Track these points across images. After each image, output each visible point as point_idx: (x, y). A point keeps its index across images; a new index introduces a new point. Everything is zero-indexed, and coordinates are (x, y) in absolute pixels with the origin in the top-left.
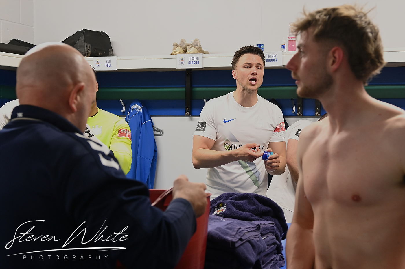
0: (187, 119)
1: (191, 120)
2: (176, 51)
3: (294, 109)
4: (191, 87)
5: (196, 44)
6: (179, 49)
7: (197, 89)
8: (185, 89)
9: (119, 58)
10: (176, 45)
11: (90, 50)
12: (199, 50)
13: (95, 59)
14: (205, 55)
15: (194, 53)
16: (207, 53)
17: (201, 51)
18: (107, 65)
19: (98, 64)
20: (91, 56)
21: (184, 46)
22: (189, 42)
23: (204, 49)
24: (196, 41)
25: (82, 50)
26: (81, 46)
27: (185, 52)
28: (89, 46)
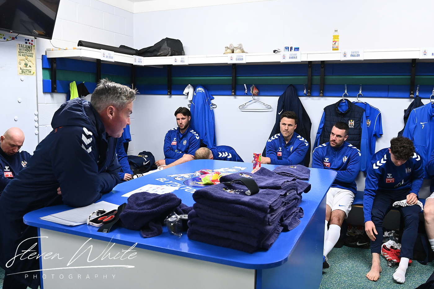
0: (232, 97)
1: (235, 98)
2: (227, 52)
3: (305, 91)
4: (236, 76)
5: (240, 47)
6: (229, 51)
8: (231, 78)
9: (189, 56)
10: (227, 48)
11: (171, 51)
12: (242, 51)
13: (174, 57)
14: (247, 54)
15: (239, 53)
16: (247, 53)
17: (243, 52)
18: (181, 61)
19: (176, 61)
20: (171, 55)
21: (232, 48)
22: (235, 45)
23: (245, 51)
24: (240, 45)
25: (166, 51)
26: (165, 49)
27: (233, 52)
28: (170, 49)
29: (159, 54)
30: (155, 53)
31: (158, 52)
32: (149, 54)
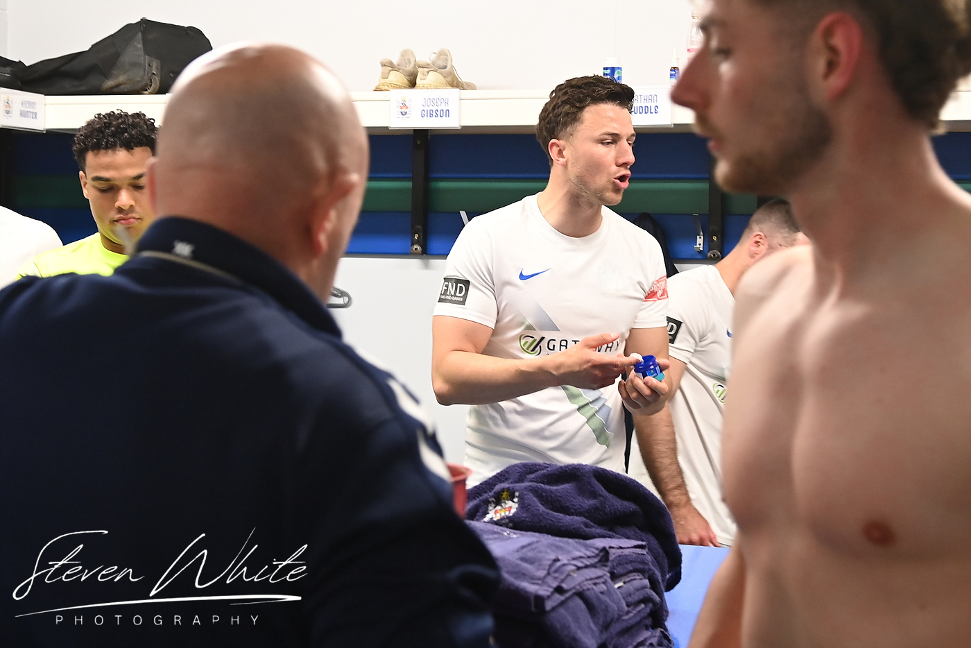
0: (415, 263)
1: (427, 267)
2: (388, 81)
3: (700, 240)
4: (427, 179)
5: (441, 63)
6: (397, 77)
7: (443, 185)
8: (409, 184)
10: (389, 66)
11: (159, 74)
12: (449, 79)
14: (465, 93)
15: (436, 88)
16: (471, 87)
17: (455, 83)
20: (161, 91)
21: (410, 68)
22: (423, 56)
23: (463, 77)
24: (443, 54)
25: (138, 76)
26: (135, 65)
27: (413, 84)
28: (155, 64)
29: (109, 83)
30: (93, 81)
31: (107, 75)
32: (67, 84)
